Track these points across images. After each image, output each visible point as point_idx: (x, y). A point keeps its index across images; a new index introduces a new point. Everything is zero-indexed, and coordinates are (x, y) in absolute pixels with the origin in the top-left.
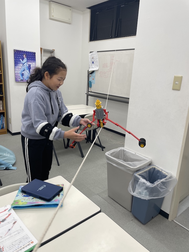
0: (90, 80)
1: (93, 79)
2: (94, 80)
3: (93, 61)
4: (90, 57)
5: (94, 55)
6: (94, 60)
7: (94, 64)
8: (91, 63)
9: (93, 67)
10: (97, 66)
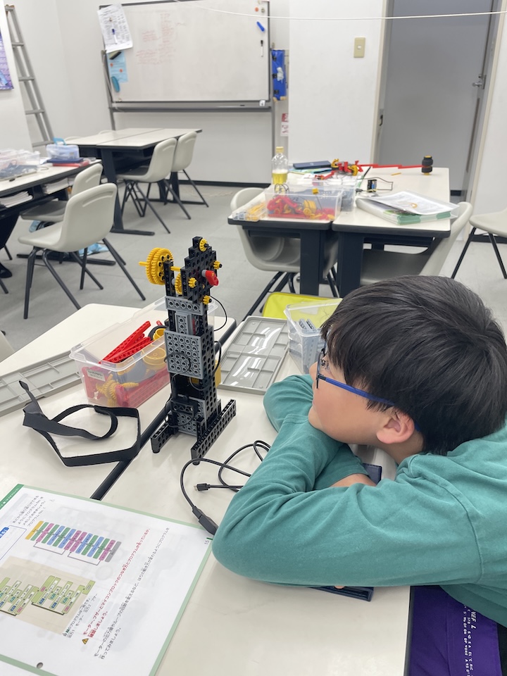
0: (113, 73)
1: (121, 71)
2: (123, 72)
3: (113, 28)
4: (100, 18)
5: (113, 14)
6: (116, 26)
7: (118, 33)
8: (109, 34)
9: (117, 41)
10: (128, 39)
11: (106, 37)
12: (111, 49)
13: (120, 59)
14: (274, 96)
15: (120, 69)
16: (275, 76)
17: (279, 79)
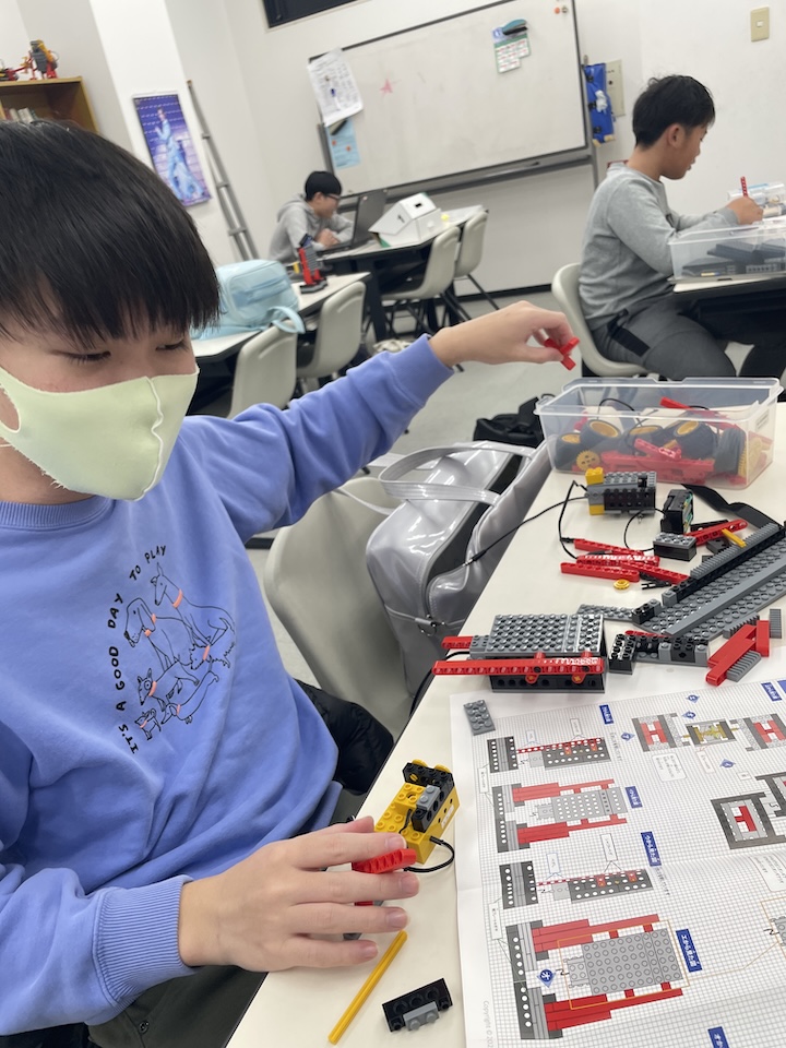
0: (338, 154)
1: (349, 149)
2: (352, 151)
3: (332, 87)
4: (312, 76)
5: (330, 66)
6: (336, 84)
7: (341, 94)
8: (326, 97)
9: (339, 105)
10: (355, 99)
11: (322, 102)
12: (330, 120)
13: (348, 132)
14: (594, 137)
15: (345, 146)
16: (592, 106)
17: (599, 109)
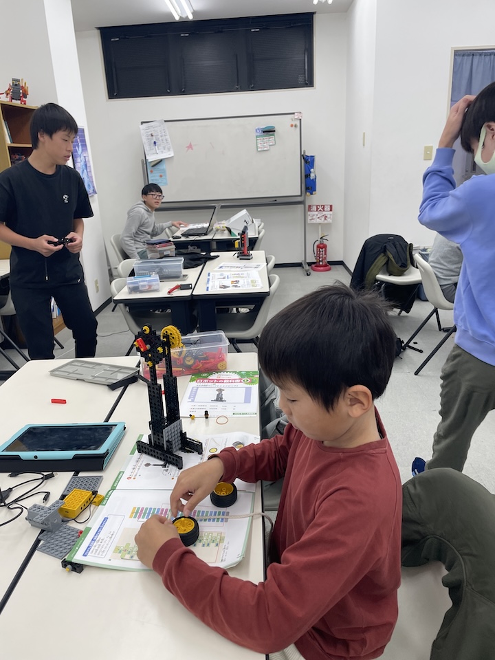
0: (153, 178)
1: (161, 176)
2: (163, 177)
3: (154, 140)
4: (142, 131)
5: (155, 129)
6: (158, 139)
7: (160, 145)
8: (150, 145)
9: (158, 151)
10: (169, 149)
11: (147, 148)
12: (151, 158)
13: (160, 167)
14: (305, 191)
15: (159, 174)
17: (312, 178)
